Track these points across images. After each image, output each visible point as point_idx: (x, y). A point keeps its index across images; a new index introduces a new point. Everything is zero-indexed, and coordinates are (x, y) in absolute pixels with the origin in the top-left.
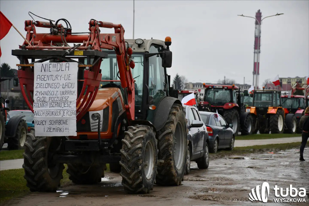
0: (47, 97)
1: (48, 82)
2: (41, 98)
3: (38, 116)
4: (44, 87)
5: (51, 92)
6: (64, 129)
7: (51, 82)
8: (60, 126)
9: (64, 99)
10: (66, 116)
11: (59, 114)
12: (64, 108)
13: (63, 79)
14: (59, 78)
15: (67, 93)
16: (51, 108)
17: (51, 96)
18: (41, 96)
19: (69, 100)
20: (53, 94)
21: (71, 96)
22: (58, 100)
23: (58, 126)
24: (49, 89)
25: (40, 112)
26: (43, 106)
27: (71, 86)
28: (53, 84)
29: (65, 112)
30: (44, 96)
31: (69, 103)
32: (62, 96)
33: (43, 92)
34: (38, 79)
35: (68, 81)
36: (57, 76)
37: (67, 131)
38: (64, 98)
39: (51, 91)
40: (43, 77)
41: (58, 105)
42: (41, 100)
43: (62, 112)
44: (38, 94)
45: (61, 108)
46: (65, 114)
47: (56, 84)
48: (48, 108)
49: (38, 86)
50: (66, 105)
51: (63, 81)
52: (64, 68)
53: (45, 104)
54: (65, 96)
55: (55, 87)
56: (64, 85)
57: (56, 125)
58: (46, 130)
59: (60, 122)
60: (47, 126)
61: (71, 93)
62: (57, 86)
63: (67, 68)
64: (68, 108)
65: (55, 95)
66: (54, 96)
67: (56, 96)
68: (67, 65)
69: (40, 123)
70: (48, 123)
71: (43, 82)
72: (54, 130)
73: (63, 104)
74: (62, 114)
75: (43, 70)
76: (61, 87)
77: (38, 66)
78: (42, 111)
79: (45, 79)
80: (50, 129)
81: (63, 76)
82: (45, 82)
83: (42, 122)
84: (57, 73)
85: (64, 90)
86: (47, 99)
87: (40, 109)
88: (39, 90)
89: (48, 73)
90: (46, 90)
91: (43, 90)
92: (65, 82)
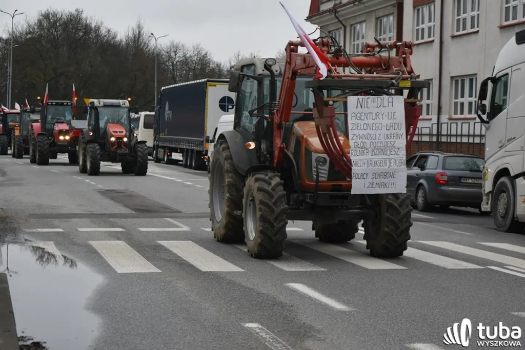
0: (368, 142)
1: (366, 121)
2: (359, 143)
3: (357, 168)
4: (362, 128)
5: (372, 136)
6: (390, 184)
7: (370, 122)
8: (386, 181)
9: (390, 145)
10: (394, 167)
11: (384, 164)
12: (391, 156)
13: (385, 118)
14: (380, 116)
15: (392, 137)
16: (373, 157)
17: (372, 141)
18: (359, 141)
19: (397, 145)
20: (374, 138)
21: (398, 141)
22: (381, 145)
23: (382, 180)
24: (369, 131)
25: (359, 162)
26: (362, 154)
27: (398, 127)
28: (374, 125)
29: (392, 162)
30: (363, 141)
31: (396, 150)
32: (387, 140)
33: (361, 136)
34: (353, 118)
35: (392, 121)
36: (378, 114)
37: (394, 186)
38: (389, 143)
39: (373, 133)
40: (359, 115)
41: (382, 151)
42: (359, 146)
43: (388, 162)
44: (355, 137)
45: (387, 157)
46: (392, 164)
47: (377, 125)
48: (369, 157)
49: (354, 128)
50: (393, 153)
51: (386, 121)
52: (386, 103)
53: (365, 152)
54: (390, 140)
55: (377, 129)
56: (389, 126)
57: (380, 180)
58: (367, 185)
59: (385, 175)
60: (369, 180)
61: (398, 136)
62: (379, 128)
63: (390, 104)
64: (395, 156)
65: (377, 138)
66: (377, 141)
67: (378, 141)
68: (390, 99)
69: (360, 177)
70: (370, 176)
71: (359, 122)
72: (377, 186)
73: (388, 151)
74: (388, 166)
75: (359, 106)
76: (384, 129)
77: (352, 100)
78: (361, 160)
79: (363, 118)
80: (372, 184)
81: (386, 114)
82: (363, 122)
83: (362, 175)
84: (377, 110)
85: (388, 132)
86: (368, 145)
87: (360, 157)
88: (356, 132)
89: (365, 110)
90: (365, 132)
91: (361, 132)
92: (389, 122)
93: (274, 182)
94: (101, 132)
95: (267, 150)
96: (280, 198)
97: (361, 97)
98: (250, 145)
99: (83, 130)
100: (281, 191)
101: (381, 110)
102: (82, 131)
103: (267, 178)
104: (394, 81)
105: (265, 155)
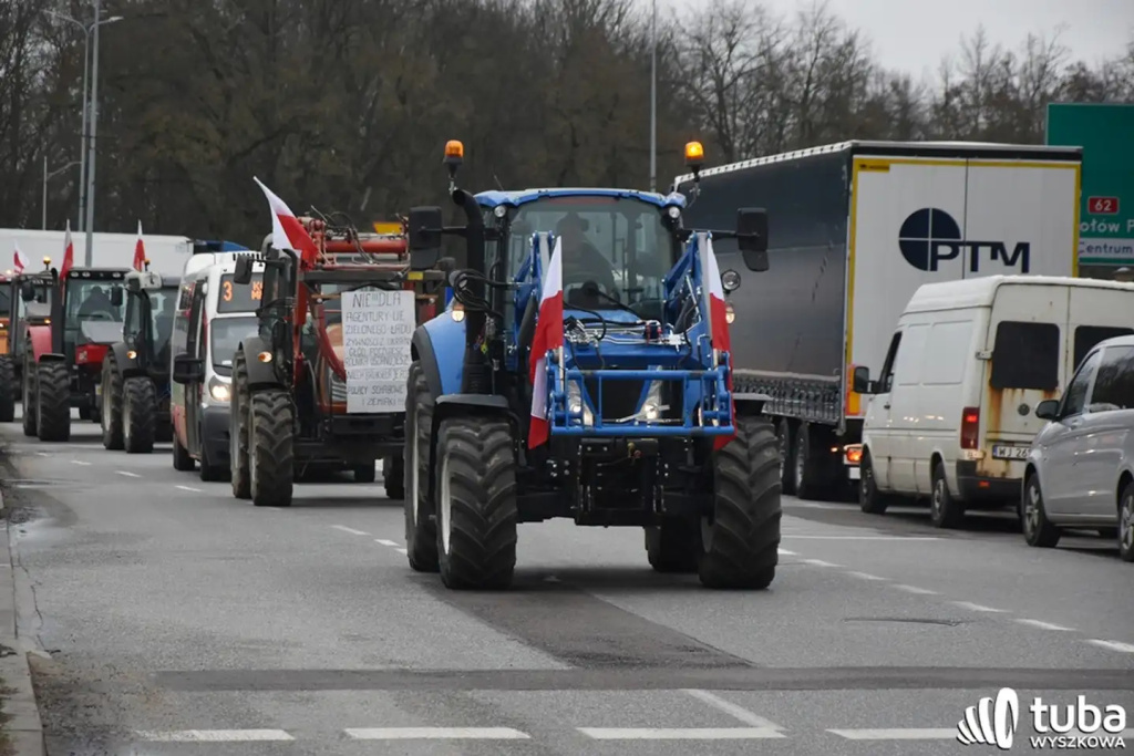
0: (367, 348)
1: (365, 323)
2: (356, 350)
3: (353, 380)
4: (360, 331)
5: (372, 340)
6: (397, 400)
7: (370, 323)
8: (391, 396)
9: (395, 352)
11: (388, 375)
12: (397, 366)
13: (390, 319)
14: (384, 317)
16: (374, 367)
17: (373, 347)
18: (356, 347)
20: (375, 343)
22: (384, 353)
23: (385, 395)
24: (369, 335)
25: (356, 373)
26: (360, 363)
27: (406, 329)
28: (375, 328)
29: (399, 372)
30: (361, 347)
31: (405, 358)
32: (392, 346)
33: (358, 341)
34: (349, 319)
35: (400, 323)
36: (381, 314)
38: (395, 349)
40: (356, 315)
41: (386, 360)
42: (355, 353)
43: (393, 373)
44: (351, 343)
46: (398, 376)
47: (379, 328)
48: (369, 366)
49: (350, 331)
50: (399, 361)
51: (391, 323)
52: (391, 301)
53: (363, 360)
54: (396, 346)
55: (379, 332)
56: (394, 328)
58: (366, 402)
60: (368, 395)
62: (381, 330)
63: (397, 301)
65: (379, 344)
66: (378, 347)
67: (381, 347)
68: (397, 296)
69: (357, 392)
70: (370, 390)
71: (357, 324)
72: (380, 402)
73: (394, 359)
74: (393, 376)
75: (357, 305)
76: (389, 332)
77: (347, 298)
78: (358, 371)
79: (361, 318)
80: (373, 400)
81: (391, 312)
82: (361, 324)
83: (361, 389)
84: (381, 309)
85: (393, 336)
86: (368, 353)
87: (355, 367)
88: (353, 337)
89: (364, 309)
90: (364, 337)
91: (359, 337)
92: (394, 323)
93: (276, 405)
94: (157, 351)
95: (285, 363)
96: (283, 424)
97: (358, 292)
98: (263, 357)
99: (113, 346)
100: (286, 415)
101: (384, 309)
102: (111, 349)
103: (269, 399)
104: (400, 273)
105: (281, 370)
